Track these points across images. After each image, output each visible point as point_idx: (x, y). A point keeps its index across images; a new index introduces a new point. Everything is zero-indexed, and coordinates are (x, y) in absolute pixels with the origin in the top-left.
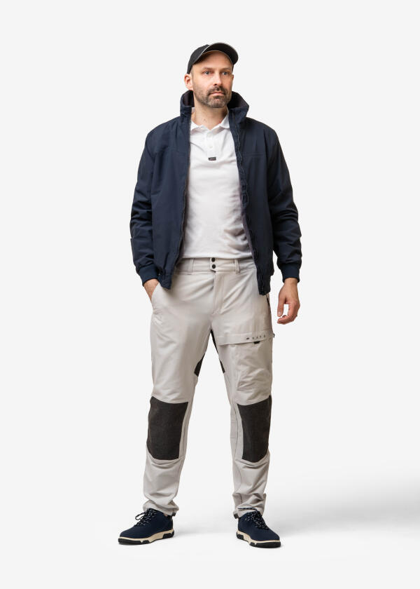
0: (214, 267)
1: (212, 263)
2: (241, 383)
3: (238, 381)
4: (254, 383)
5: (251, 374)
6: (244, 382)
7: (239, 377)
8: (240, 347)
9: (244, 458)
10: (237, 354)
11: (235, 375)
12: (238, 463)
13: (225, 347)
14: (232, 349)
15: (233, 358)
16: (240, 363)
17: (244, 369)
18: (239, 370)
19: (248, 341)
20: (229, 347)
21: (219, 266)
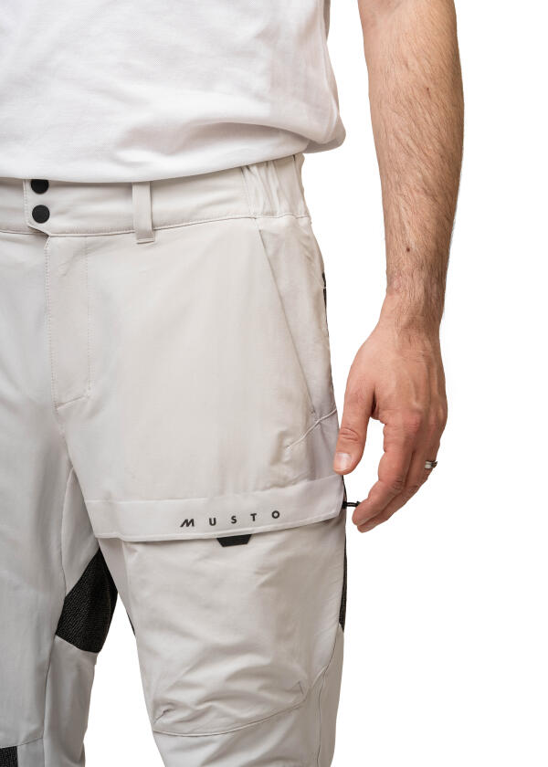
14: (129, 563)
19: (190, 533)
20: (124, 549)
21: (61, 213)
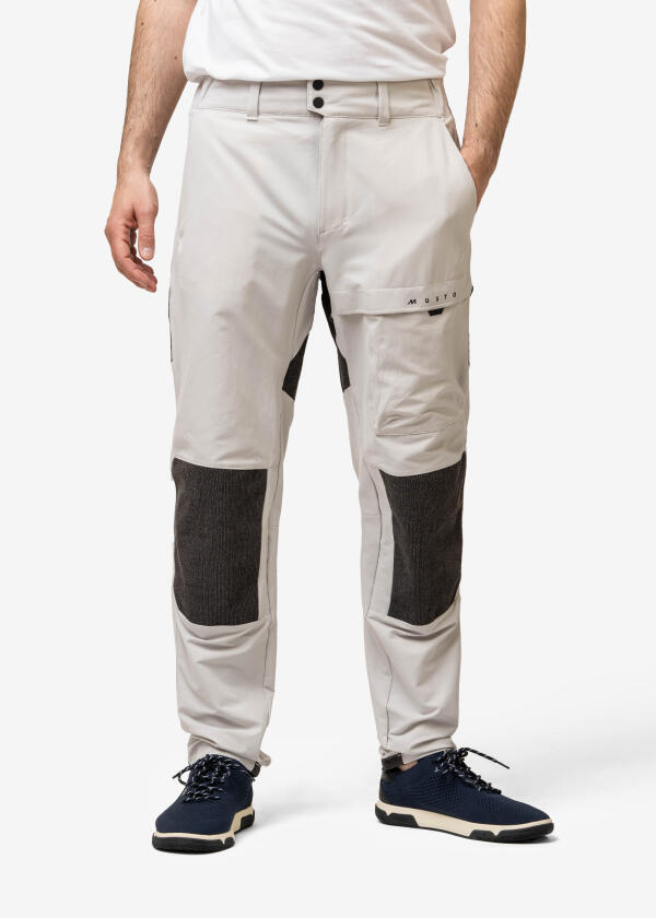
0: (318, 103)
1: (312, 94)
2: (390, 417)
3: (380, 411)
4: (425, 420)
5: (418, 397)
6: (397, 417)
7: (384, 401)
8: (390, 322)
9: (393, 612)
10: (381, 341)
11: (370, 397)
12: (375, 625)
13: (354, 320)
14: (371, 328)
15: (371, 350)
16: (389, 365)
17: (401, 382)
18: (381, 384)
19: (414, 308)
20: (365, 320)
21: (332, 102)
